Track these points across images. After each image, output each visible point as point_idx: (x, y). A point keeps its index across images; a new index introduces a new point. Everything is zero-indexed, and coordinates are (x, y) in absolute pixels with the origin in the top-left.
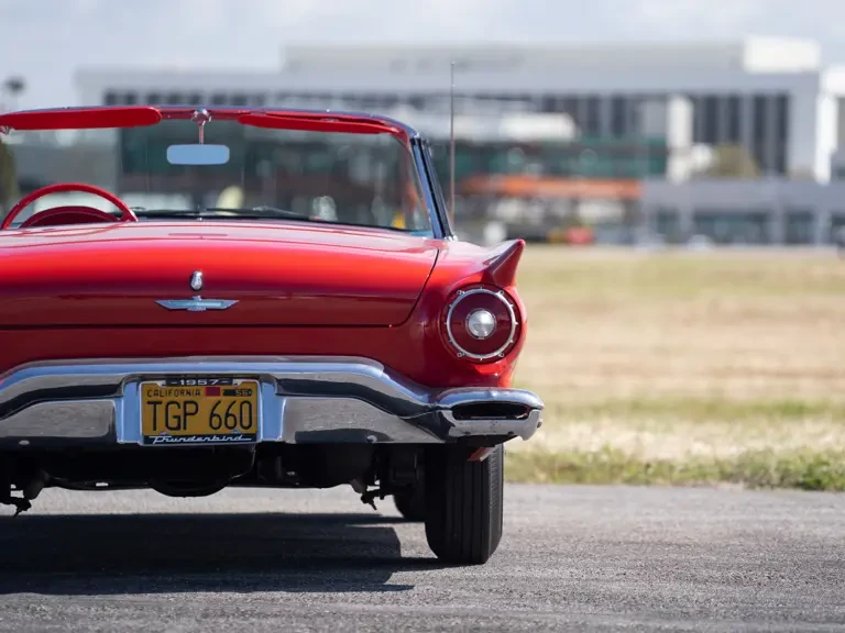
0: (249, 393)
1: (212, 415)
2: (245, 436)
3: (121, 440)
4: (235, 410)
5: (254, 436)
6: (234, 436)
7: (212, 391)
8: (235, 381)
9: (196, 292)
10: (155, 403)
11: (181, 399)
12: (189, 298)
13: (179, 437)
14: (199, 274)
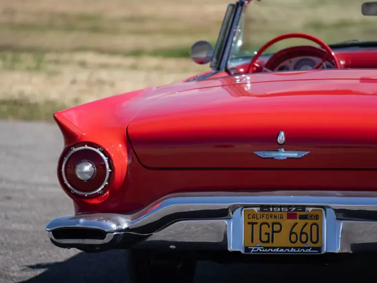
0: (317, 217)
1: (291, 233)
2: (313, 249)
3: (231, 248)
4: (307, 230)
5: (319, 249)
6: (306, 248)
7: (291, 216)
8: (307, 209)
9: (281, 146)
10: (253, 224)
11: (270, 221)
12: (277, 151)
13: (268, 248)
14: (282, 134)
